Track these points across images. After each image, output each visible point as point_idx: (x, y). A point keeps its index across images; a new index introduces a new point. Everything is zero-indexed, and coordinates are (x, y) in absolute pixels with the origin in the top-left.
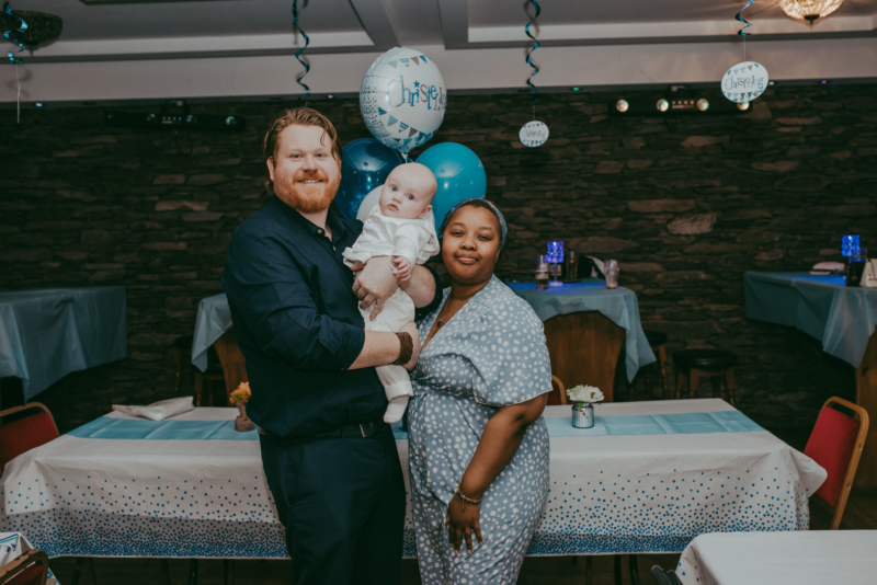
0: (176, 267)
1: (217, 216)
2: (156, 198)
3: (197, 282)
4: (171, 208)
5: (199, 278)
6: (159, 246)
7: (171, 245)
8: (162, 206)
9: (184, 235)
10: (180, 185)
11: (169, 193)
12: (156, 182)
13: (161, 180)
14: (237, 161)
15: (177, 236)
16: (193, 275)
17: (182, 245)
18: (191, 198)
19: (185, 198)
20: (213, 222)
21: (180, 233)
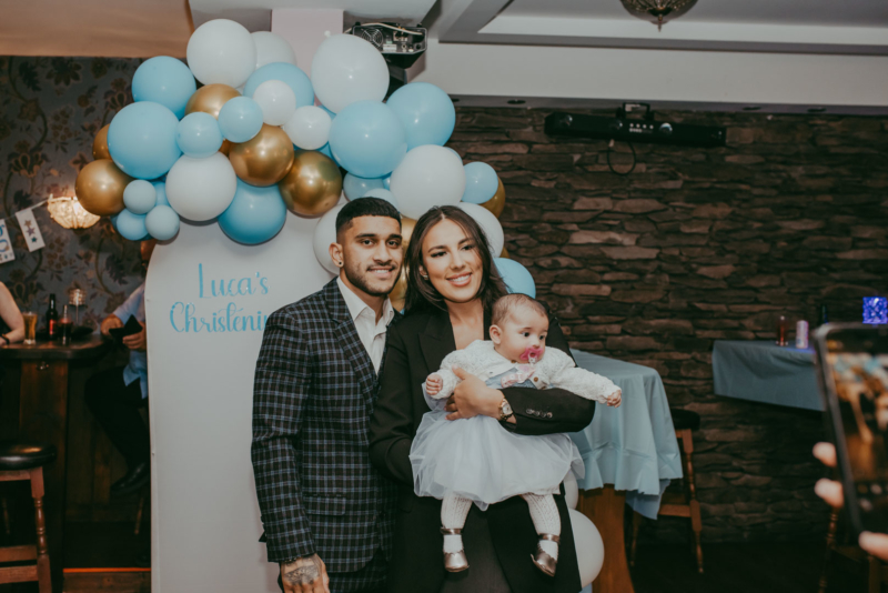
0: (597, 318)
1: (652, 253)
2: (575, 227)
3: (620, 338)
4: (594, 241)
5: (624, 332)
6: (574, 289)
7: (591, 289)
8: (581, 238)
9: (607, 277)
10: (606, 212)
11: (593, 222)
12: (577, 206)
13: (583, 203)
14: (677, 184)
15: (598, 277)
16: (616, 328)
17: (606, 289)
18: (620, 229)
19: (611, 228)
20: (646, 261)
21: (602, 273)
